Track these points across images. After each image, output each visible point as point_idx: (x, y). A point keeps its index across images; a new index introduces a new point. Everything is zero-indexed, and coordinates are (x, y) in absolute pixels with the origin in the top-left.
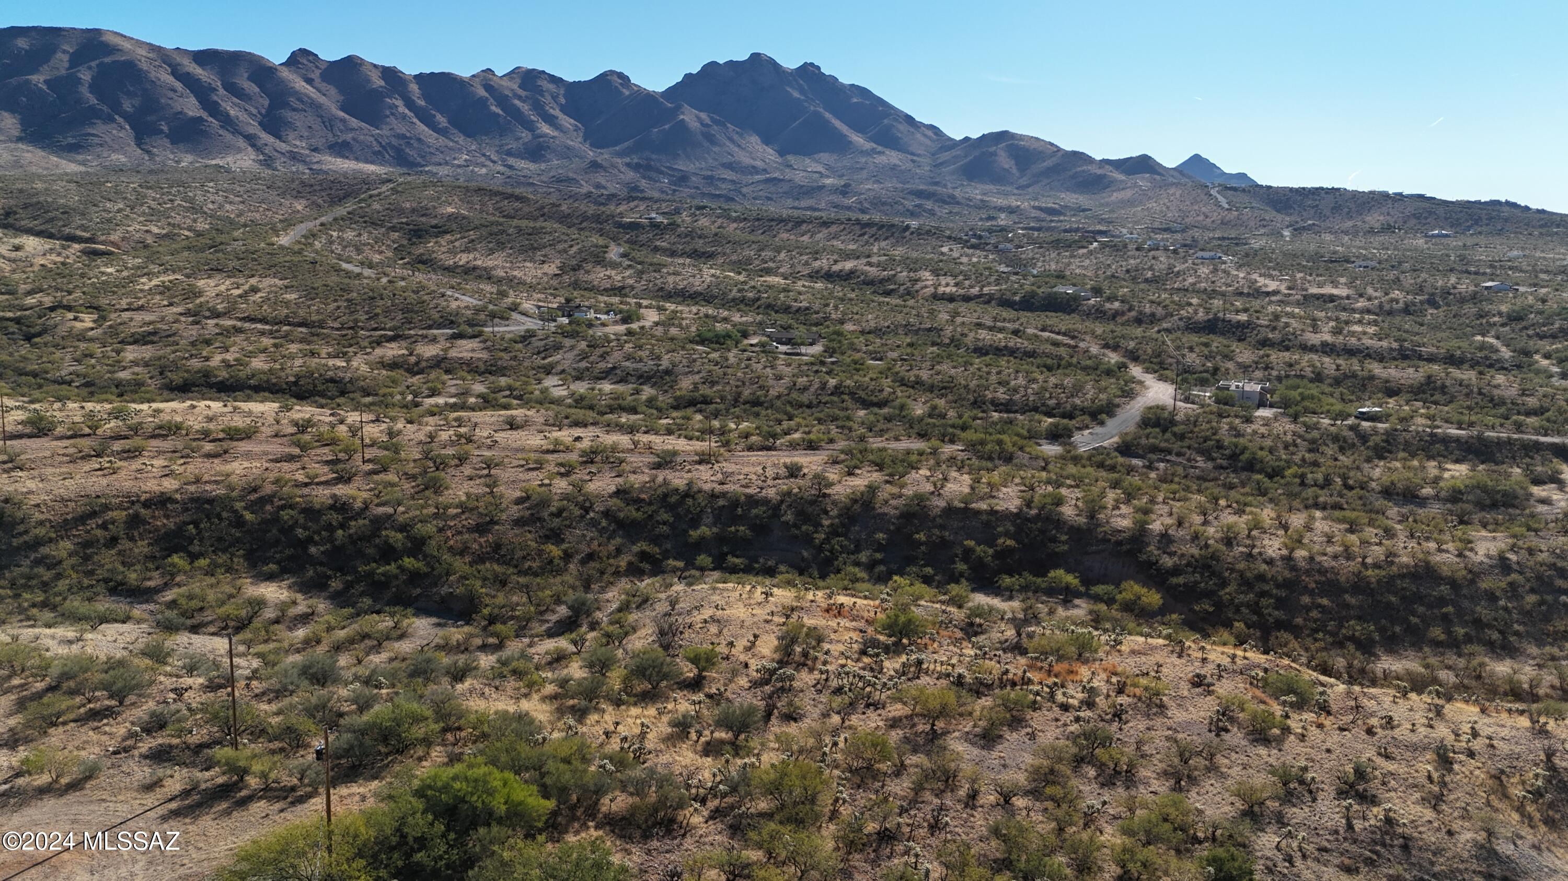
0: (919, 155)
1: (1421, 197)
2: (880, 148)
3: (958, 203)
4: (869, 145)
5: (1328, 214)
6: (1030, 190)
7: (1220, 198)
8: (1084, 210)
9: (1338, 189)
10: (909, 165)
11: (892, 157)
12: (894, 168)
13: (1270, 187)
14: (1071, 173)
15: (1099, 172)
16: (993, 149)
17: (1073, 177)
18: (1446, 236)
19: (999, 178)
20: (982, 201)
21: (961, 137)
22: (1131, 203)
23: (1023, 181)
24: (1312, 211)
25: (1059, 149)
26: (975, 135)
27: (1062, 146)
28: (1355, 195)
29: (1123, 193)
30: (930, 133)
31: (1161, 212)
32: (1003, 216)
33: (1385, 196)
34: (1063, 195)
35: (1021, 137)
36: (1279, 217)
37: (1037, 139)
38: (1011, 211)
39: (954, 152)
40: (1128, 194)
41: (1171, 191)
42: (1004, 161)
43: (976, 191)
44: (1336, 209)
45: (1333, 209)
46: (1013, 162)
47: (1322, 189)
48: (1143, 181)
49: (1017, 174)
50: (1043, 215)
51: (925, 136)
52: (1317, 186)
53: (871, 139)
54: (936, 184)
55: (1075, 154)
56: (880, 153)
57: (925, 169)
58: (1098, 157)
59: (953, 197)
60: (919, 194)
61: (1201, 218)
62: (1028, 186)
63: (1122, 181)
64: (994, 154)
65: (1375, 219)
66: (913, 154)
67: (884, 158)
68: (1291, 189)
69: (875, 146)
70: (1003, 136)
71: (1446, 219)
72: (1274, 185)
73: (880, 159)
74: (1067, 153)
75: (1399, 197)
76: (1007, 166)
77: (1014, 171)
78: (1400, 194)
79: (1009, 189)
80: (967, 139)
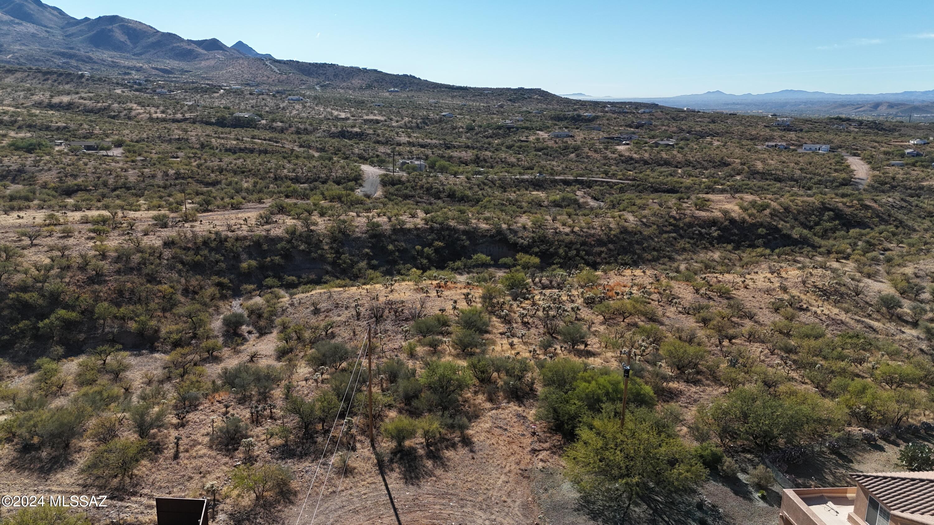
0: (51, 28)
1: (376, 71)
2: (17, 21)
3: (95, 62)
4: (6, 18)
5: (332, 78)
6: (143, 56)
7: (273, 67)
8: (187, 71)
9: (334, 65)
10: (44, 34)
11: (31, 28)
12: (33, 35)
13: (298, 62)
14: (170, 47)
15: (189, 47)
16: (110, 27)
17: (173, 49)
18: (397, 91)
19: (119, 47)
20: (113, 62)
21: (83, 17)
22: (214, 68)
23: (137, 50)
24: (324, 77)
25: (158, 31)
26: (93, 17)
27: (158, 29)
28: (344, 69)
29: (208, 61)
30: (55, 13)
31: (239, 74)
32: (133, 72)
33: (358, 69)
34: (168, 62)
35: (129, 21)
36: (311, 79)
37: (140, 22)
38: (139, 70)
39: (79, 27)
40: (212, 62)
41: (241, 62)
42: (119, 36)
43: (106, 55)
44: (336, 76)
45: (334, 75)
46: (126, 37)
47: (325, 64)
48: (219, 55)
49: (131, 46)
50: (161, 74)
51: (53, 14)
52: (323, 62)
53: (7, 13)
54: (72, 48)
55: (170, 34)
56: (18, 24)
57: (59, 37)
58: (186, 39)
59: (90, 58)
60: (63, 55)
61: (265, 78)
62: (141, 54)
63: (205, 54)
64: (110, 31)
65: (356, 82)
66: (45, 26)
67: (21, 27)
68: (310, 64)
69: (12, 18)
70: (114, 19)
71: (391, 83)
72: (301, 61)
73: (18, 28)
74: (163, 34)
75: (365, 71)
76: (122, 40)
77: (128, 43)
78: (366, 69)
79: (128, 55)
80: (87, 19)
